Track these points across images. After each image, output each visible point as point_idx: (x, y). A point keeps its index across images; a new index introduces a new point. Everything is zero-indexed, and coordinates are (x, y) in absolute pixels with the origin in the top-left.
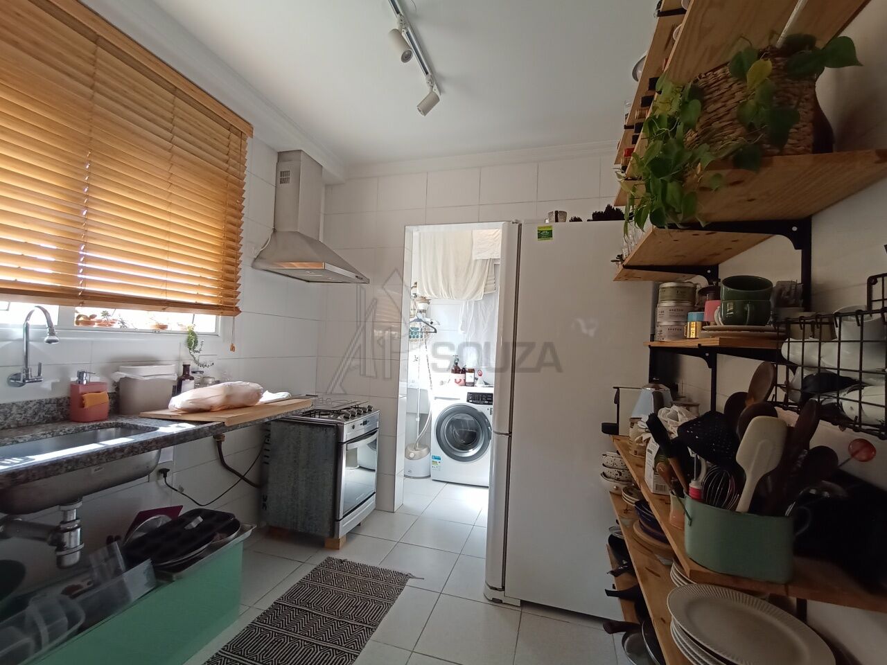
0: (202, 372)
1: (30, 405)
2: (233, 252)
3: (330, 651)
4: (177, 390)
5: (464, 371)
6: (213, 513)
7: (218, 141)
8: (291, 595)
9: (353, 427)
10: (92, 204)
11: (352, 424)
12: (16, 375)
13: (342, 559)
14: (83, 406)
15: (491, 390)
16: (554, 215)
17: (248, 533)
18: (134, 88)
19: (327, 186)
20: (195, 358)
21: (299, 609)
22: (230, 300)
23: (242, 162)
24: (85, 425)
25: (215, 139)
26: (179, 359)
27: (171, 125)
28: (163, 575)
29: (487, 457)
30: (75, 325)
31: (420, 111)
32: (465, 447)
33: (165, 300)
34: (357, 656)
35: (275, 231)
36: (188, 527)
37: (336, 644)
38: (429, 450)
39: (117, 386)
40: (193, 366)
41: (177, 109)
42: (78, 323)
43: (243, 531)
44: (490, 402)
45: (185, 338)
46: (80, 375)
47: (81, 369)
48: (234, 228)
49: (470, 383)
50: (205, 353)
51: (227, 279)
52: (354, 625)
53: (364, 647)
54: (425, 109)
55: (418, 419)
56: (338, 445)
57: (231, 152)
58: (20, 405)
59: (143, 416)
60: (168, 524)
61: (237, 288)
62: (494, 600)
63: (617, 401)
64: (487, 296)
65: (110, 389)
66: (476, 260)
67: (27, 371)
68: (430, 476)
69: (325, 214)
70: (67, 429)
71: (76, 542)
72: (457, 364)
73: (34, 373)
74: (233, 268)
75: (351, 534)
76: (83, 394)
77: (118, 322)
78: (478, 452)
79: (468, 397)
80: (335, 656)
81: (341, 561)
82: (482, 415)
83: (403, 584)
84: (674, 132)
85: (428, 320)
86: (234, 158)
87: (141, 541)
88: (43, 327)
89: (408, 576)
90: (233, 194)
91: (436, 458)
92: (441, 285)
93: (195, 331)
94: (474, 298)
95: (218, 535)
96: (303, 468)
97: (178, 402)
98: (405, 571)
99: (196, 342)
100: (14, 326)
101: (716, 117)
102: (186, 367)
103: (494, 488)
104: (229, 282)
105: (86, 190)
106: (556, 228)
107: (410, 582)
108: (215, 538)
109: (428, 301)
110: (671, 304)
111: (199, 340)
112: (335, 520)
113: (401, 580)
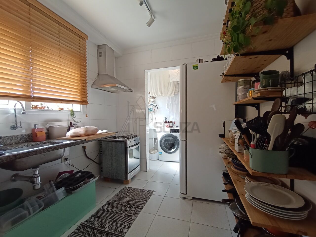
0: (77, 125)
1: (19, 136)
2: (84, 82)
3: (127, 216)
4: (69, 130)
5: (169, 122)
6: (84, 172)
7: (76, 42)
8: (113, 199)
9: (131, 142)
10: (33, 65)
11: (130, 141)
12: (13, 126)
13: (130, 187)
14: (37, 136)
15: (179, 128)
16: (198, 60)
17: (97, 178)
18: (44, 23)
19: (116, 58)
20: (74, 120)
21: (116, 203)
22: (84, 99)
23: (85, 49)
24: (38, 142)
25: (75, 41)
26: (68, 120)
27: (59, 36)
28: (69, 192)
29: (178, 151)
30: (31, 108)
31: (147, 25)
32: (171, 149)
33: (62, 99)
34: (137, 217)
35: (98, 74)
36: (76, 176)
37: (129, 213)
38: (158, 151)
39: (48, 129)
40: (73, 123)
41: (60, 30)
42: (32, 108)
43: (95, 178)
44: (178, 132)
45: (70, 113)
46: (35, 125)
47: (35, 124)
48: (84, 73)
49: (171, 126)
50: (77, 118)
51: (83, 92)
52: (135, 207)
53: (139, 214)
54: (149, 24)
55: (153, 140)
56: (126, 148)
57: (81, 46)
58: (15, 136)
59: (57, 139)
60: (69, 176)
61: (87, 95)
62: (183, 198)
63: (224, 126)
64: (175, 95)
65: (45, 131)
66: (171, 82)
67: (17, 124)
68: (159, 159)
69: (116, 68)
70: (32, 144)
71: (39, 181)
72: (166, 120)
73: (19, 125)
74: (84, 88)
75: (132, 179)
76: (36, 132)
77: (46, 107)
78: (175, 150)
79: (171, 131)
80: (129, 217)
81: (130, 188)
82: (176, 137)
83: (151, 194)
84: (241, 16)
85: (155, 105)
86: (82, 48)
87: (61, 182)
88: (21, 109)
89: (153, 191)
90: (83, 61)
91: (160, 153)
92: (159, 92)
93: (73, 110)
94: (171, 96)
95: (87, 179)
96: (114, 157)
97: (69, 134)
98: (152, 190)
99: (74, 114)
100: (11, 109)
101: (257, 8)
102: (71, 123)
103: (181, 162)
104: (84, 93)
105: (31, 60)
106: (199, 65)
107: (154, 193)
108: (85, 180)
109: (155, 98)
110: (242, 87)
111: (75, 113)
112: (126, 174)
113: (150, 193)
